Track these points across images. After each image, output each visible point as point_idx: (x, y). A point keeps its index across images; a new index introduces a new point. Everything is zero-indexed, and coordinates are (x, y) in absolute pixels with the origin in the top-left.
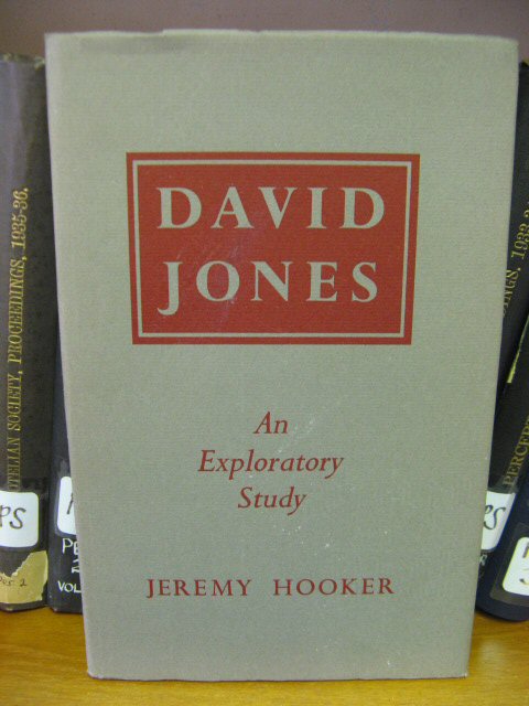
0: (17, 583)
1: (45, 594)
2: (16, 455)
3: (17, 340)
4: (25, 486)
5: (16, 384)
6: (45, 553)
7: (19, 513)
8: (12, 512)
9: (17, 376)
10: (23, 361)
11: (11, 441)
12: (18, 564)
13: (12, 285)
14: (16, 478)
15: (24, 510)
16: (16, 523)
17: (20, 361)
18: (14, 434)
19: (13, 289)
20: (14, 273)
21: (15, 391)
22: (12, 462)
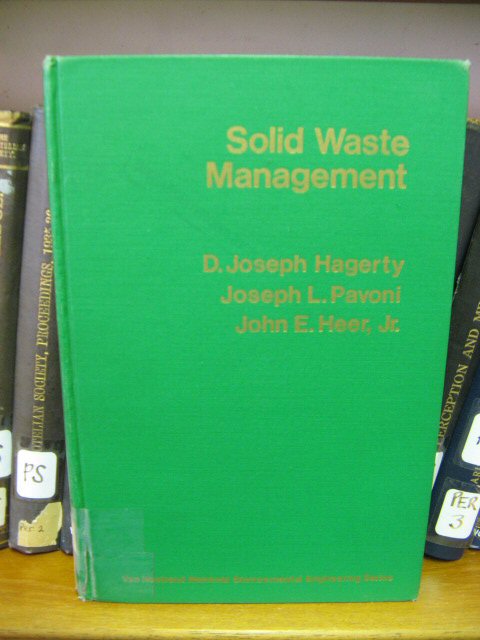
0: (37, 529)
1: (59, 540)
2: (40, 421)
3: (45, 327)
4: (47, 447)
5: (42, 362)
6: (60, 503)
7: (41, 469)
8: (35, 468)
9: (43, 356)
10: (49, 344)
11: (37, 409)
12: (37, 513)
13: (42, 283)
14: (38, 439)
15: (44, 467)
16: (38, 478)
17: (46, 344)
18: (39, 404)
19: (43, 286)
20: (45, 274)
21: (41, 368)
22: (36, 426)
